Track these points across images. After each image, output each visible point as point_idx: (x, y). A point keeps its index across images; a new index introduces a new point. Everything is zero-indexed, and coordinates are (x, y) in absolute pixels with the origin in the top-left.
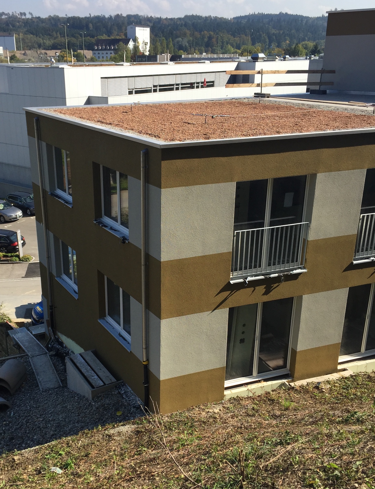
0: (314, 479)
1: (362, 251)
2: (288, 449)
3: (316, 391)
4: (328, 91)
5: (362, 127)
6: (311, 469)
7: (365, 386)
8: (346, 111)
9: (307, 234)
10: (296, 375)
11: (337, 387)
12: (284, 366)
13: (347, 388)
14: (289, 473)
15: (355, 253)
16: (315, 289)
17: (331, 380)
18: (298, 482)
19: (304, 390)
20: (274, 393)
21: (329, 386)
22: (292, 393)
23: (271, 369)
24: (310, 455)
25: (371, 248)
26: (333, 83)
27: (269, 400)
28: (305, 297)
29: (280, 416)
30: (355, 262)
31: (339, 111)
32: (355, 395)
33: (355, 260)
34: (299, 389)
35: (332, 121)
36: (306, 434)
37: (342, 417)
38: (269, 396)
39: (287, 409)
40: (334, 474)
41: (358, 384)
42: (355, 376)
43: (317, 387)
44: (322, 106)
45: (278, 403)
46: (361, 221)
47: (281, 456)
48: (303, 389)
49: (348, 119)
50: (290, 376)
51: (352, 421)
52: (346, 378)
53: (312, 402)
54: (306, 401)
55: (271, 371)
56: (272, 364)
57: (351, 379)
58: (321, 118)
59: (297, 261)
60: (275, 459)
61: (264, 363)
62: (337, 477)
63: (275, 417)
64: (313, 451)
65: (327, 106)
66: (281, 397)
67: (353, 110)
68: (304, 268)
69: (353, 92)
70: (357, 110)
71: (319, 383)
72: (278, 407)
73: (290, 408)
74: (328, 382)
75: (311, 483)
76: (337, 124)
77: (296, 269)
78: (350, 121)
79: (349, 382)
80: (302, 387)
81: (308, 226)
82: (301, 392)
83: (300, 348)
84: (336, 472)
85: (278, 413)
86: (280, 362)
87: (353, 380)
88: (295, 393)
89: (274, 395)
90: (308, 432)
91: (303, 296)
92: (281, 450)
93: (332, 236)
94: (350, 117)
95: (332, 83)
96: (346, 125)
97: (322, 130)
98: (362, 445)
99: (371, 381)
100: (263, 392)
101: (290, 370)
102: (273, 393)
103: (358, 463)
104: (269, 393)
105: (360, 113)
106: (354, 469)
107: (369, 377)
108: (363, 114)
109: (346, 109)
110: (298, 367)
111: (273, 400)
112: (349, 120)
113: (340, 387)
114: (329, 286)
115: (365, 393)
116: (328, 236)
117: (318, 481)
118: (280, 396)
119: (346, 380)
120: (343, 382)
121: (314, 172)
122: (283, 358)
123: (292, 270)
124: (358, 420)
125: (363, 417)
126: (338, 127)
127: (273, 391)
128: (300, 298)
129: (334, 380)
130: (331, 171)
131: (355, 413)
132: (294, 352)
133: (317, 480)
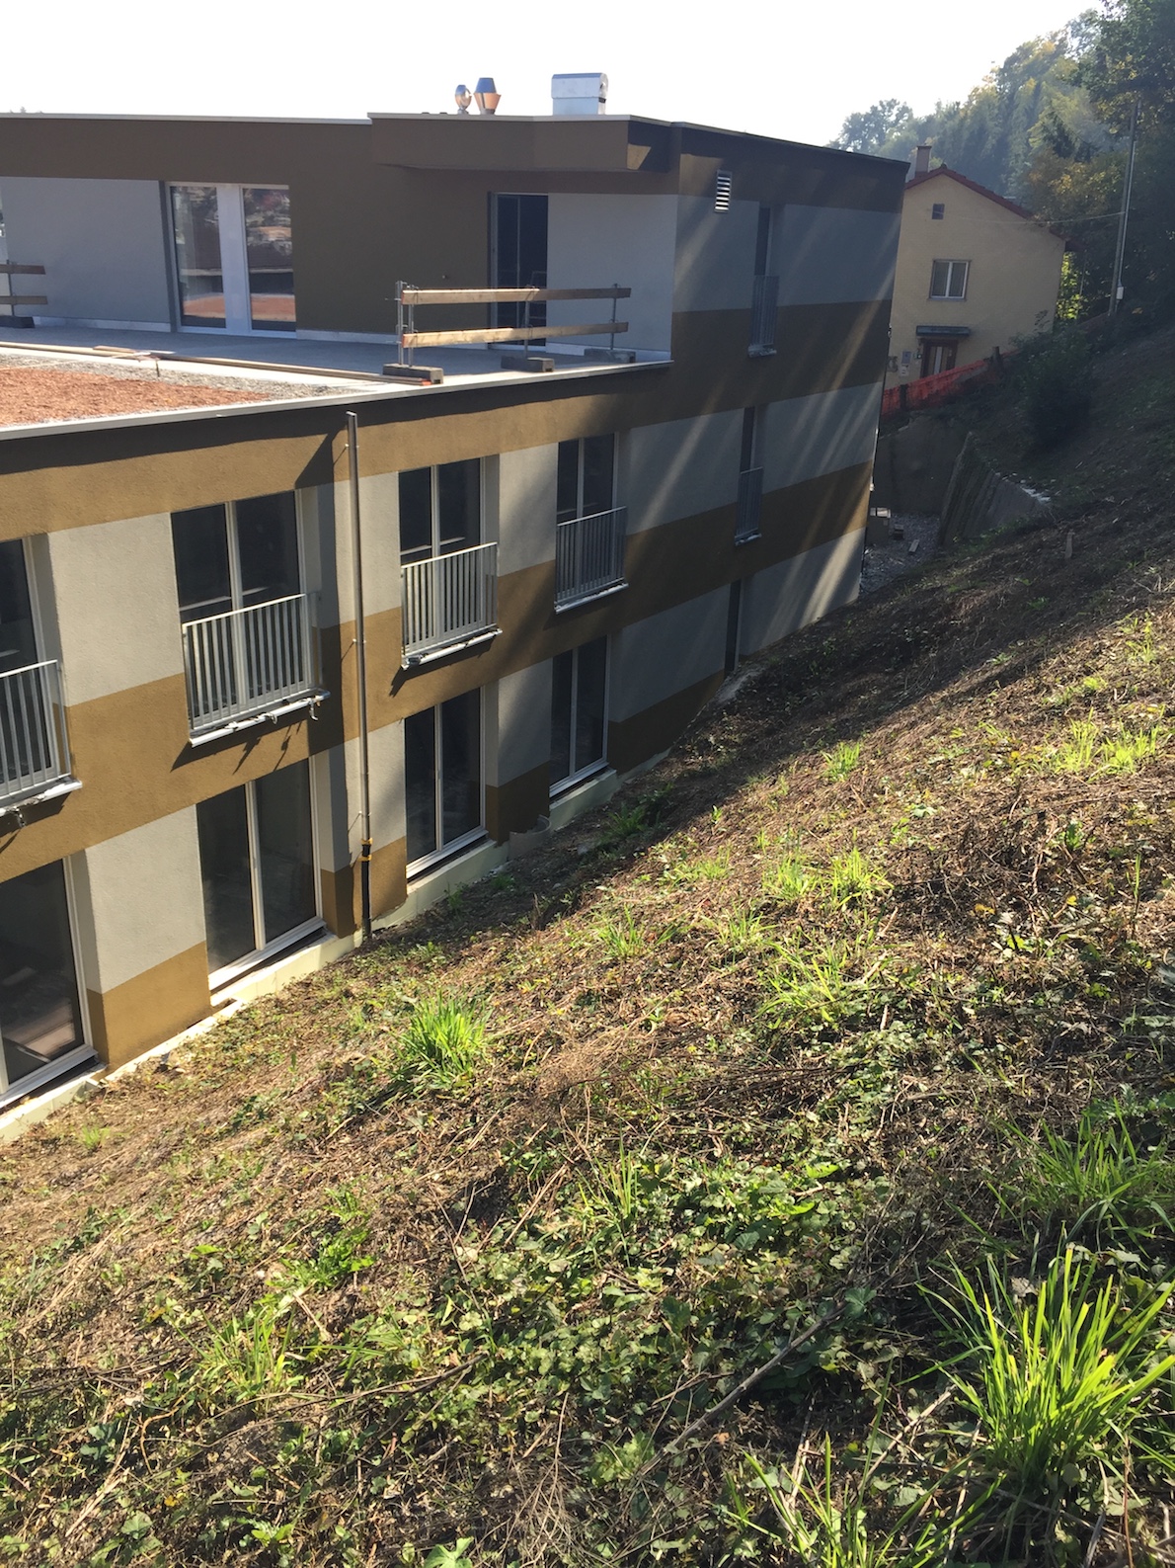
0: (162, 1303)
1: (206, 711)
2: (94, 1256)
3: (162, 1078)
4: (37, 320)
5: (134, 409)
6: (153, 1283)
7: (273, 1028)
8: (91, 372)
9: (58, 691)
10: (113, 1053)
11: (210, 1050)
12: (79, 1041)
13: (233, 1045)
14: (103, 1315)
15: (191, 719)
16: (112, 826)
17: (192, 1039)
18: (125, 1328)
19: (133, 1085)
20: (56, 1120)
21: (190, 1056)
22: (103, 1105)
23: (45, 1060)
24: (150, 1247)
25: (225, 701)
26: (45, 297)
27: (45, 1143)
28: (92, 852)
29: (78, 1176)
30: (195, 742)
31: (73, 370)
32: (253, 1055)
33: (194, 736)
34: (118, 1089)
35: (58, 396)
36: (142, 1196)
37: (225, 1119)
38: (43, 1133)
39: (95, 1149)
40: (209, 1269)
41: (257, 1029)
42: (248, 1010)
43: (163, 1069)
44: (25, 357)
45: (69, 1143)
46: (186, 640)
47: (81, 1280)
48: (128, 1084)
49: (101, 389)
50: (98, 1060)
51: (248, 1122)
52: (228, 1022)
53: (155, 1110)
54: (139, 1113)
55: (46, 1063)
56: (43, 1046)
57: (240, 1021)
58: (29, 389)
59: (49, 765)
60: (64, 1294)
61: (22, 1050)
62: (217, 1275)
63: (65, 1181)
64: (158, 1232)
65: (40, 359)
66: (75, 1125)
67: (108, 367)
68: (73, 779)
69: (102, 324)
70: (117, 368)
71: (165, 1057)
72: (72, 1152)
73: (103, 1144)
74: (188, 1046)
75: (156, 1316)
76: (72, 404)
77: (50, 786)
78: (105, 396)
79: (235, 1030)
80: (125, 1081)
81: (56, 670)
82: (124, 1094)
83: (107, 983)
84: (213, 1263)
85: (71, 1169)
86: (65, 1034)
87: (244, 1022)
88: (109, 1102)
89: (55, 1128)
90: (143, 1190)
91: (87, 850)
92: (80, 1264)
93: (125, 687)
94: (102, 387)
95: (42, 300)
96: (95, 407)
97: (34, 420)
98: (267, 1170)
99: (284, 1012)
100: (26, 1130)
101: (95, 1048)
102: (52, 1122)
103: (259, 1220)
104: (41, 1126)
105: (126, 376)
106: (251, 1237)
107: (279, 1003)
108: (134, 377)
109: (90, 366)
110: (112, 1031)
111: (55, 1141)
112: (101, 393)
113: (217, 1049)
114: (148, 812)
115: (272, 1044)
116: (116, 689)
117: (174, 1302)
118: (72, 1122)
119: (228, 1029)
120: (222, 1034)
121: (39, 530)
122: (71, 1021)
123: (42, 790)
124: (261, 1114)
125: (271, 1103)
126: (74, 412)
127: (51, 1117)
128: (80, 858)
129: (201, 1038)
130: (82, 524)
131: (253, 1098)
132: (96, 999)
133: (169, 1302)
